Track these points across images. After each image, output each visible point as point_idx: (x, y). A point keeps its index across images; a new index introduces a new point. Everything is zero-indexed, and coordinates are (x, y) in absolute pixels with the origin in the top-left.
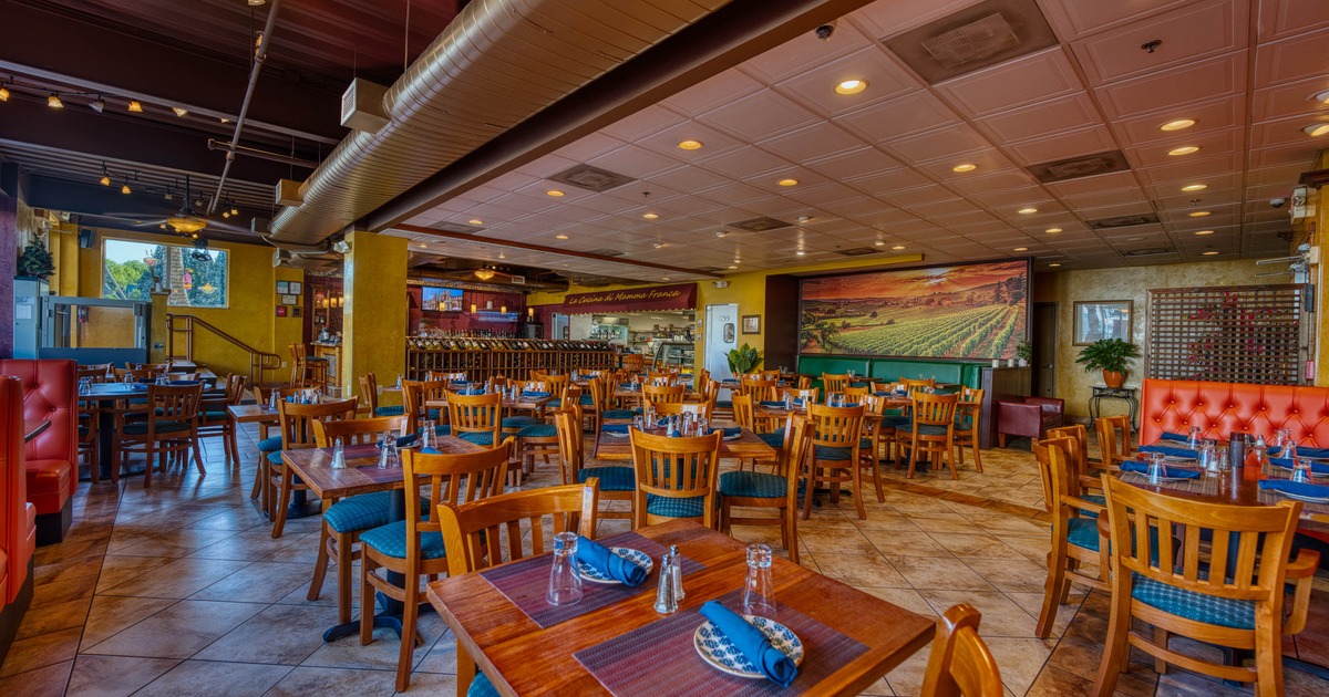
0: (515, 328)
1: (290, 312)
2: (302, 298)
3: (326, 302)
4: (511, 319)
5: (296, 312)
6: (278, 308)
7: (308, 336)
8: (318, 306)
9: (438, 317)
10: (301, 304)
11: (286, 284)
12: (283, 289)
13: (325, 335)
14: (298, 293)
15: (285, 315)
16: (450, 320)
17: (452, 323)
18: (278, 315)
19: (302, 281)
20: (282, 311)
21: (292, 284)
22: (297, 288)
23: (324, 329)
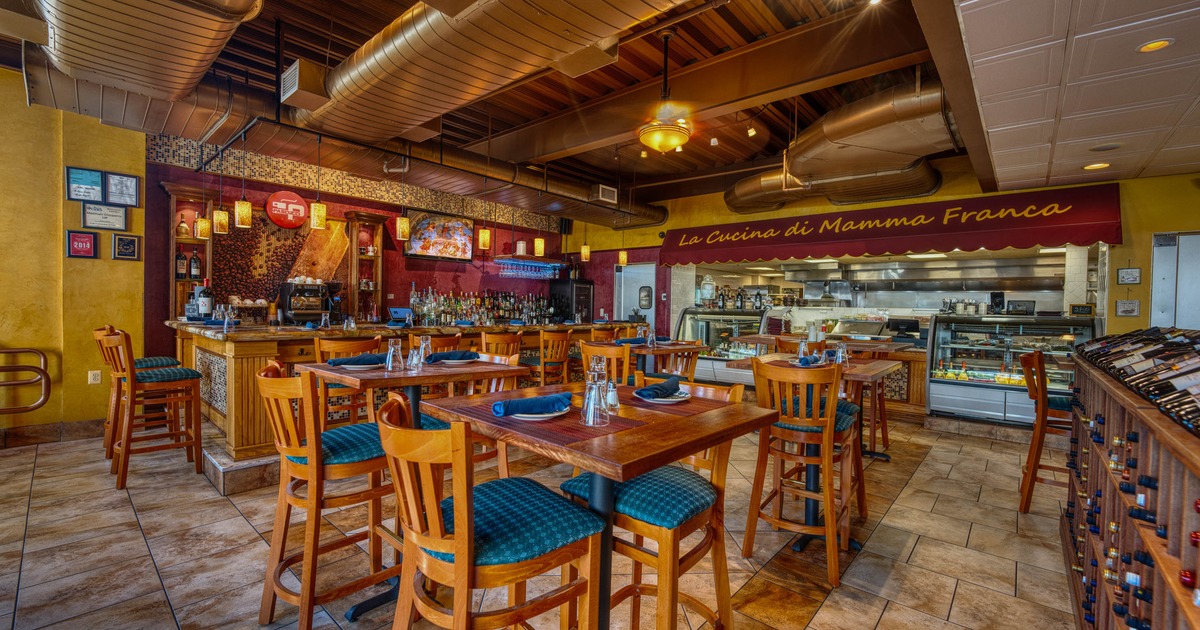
0: (546, 289)
1: (108, 245)
2: (139, 216)
3: (202, 225)
4: (548, 275)
5: (126, 248)
6: (72, 235)
7: (159, 303)
8: (184, 238)
9: (432, 269)
10: (139, 229)
11: (97, 177)
12: (86, 189)
13: (203, 305)
14: (131, 201)
15: (95, 254)
16: (452, 274)
17: (455, 279)
18: (73, 254)
19: (143, 174)
20: (84, 245)
21: (113, 180)
22: (125, 190)
23: (198, 289)
